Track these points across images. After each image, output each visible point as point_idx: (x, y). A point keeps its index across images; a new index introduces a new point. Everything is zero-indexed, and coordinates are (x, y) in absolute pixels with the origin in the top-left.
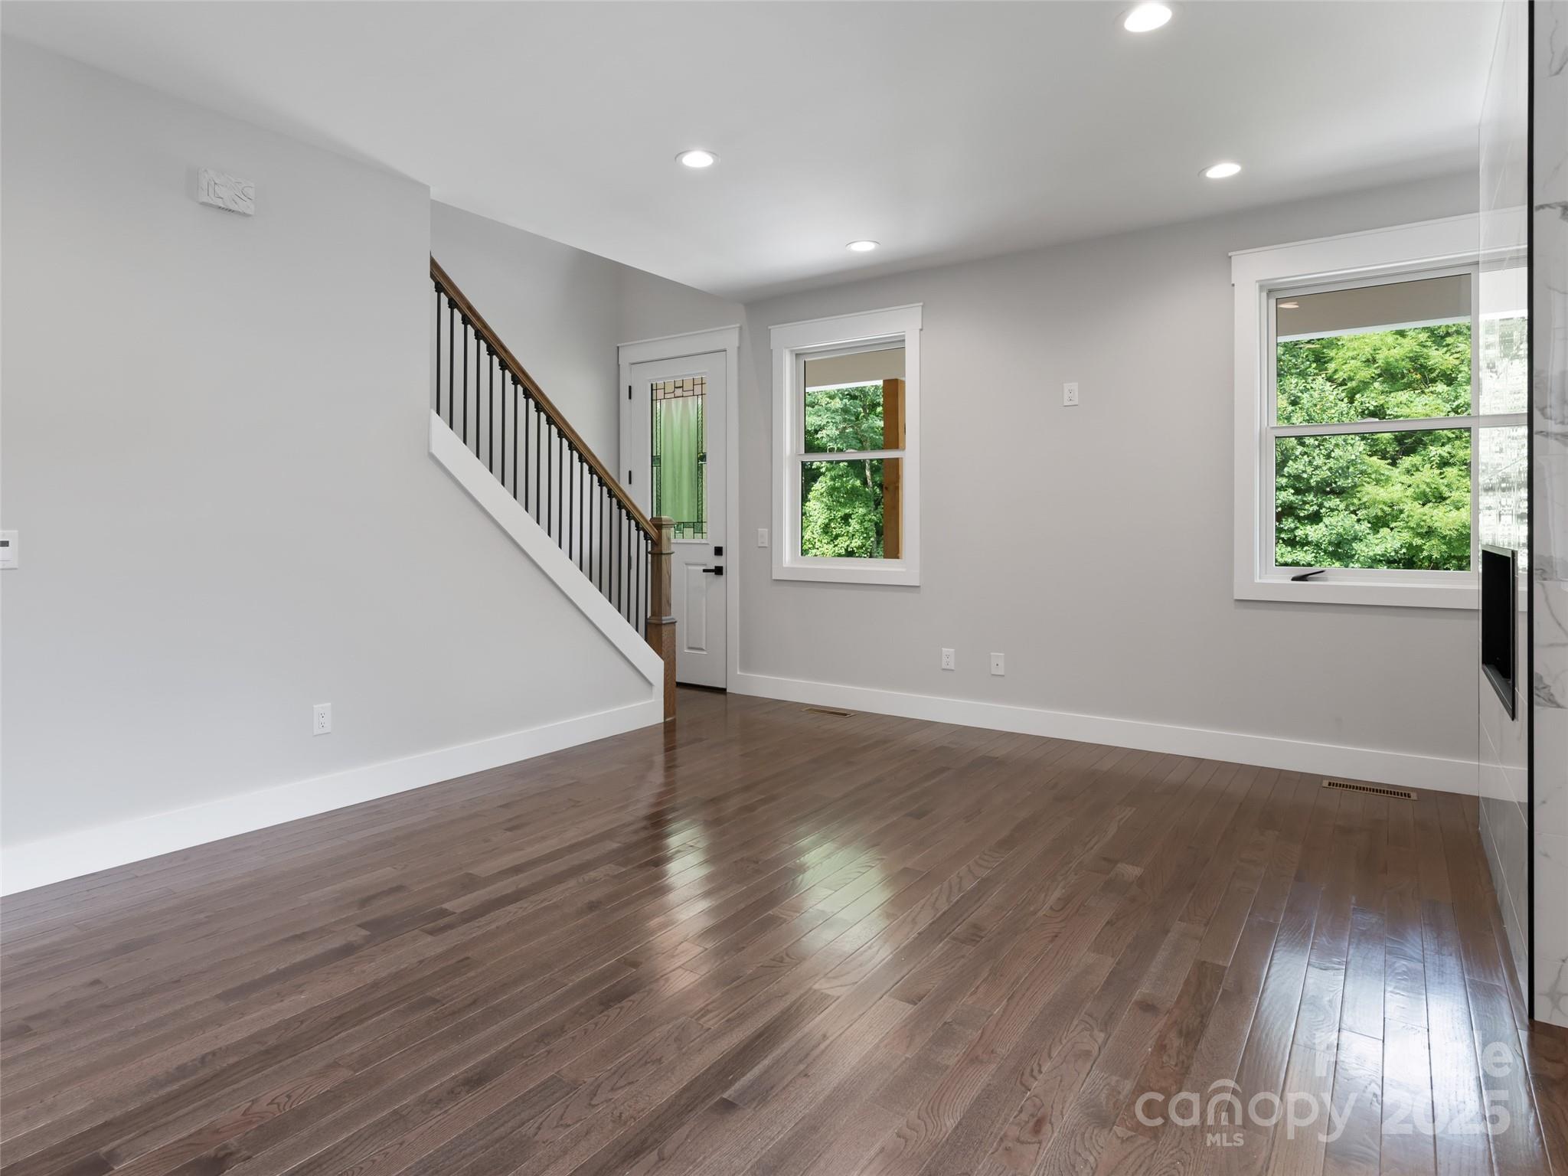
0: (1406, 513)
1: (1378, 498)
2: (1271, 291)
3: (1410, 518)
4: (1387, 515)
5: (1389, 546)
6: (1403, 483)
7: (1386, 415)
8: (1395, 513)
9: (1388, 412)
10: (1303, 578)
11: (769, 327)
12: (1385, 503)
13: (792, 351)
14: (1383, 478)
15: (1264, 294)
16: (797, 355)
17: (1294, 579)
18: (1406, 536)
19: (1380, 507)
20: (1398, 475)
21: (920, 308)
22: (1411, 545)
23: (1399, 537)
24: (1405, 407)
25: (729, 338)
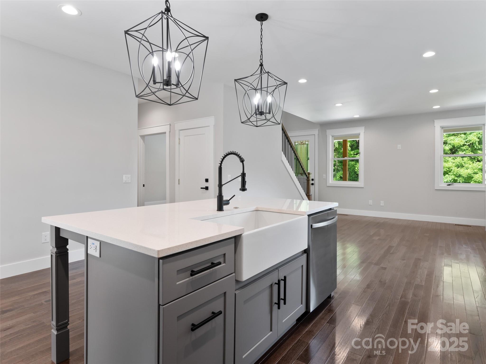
0: (453, 170)
1: (445, 166)
2: (442, 128)
3: (454, 172)
4: (447, 171)
5: (448, 179)
6: (452, 162)
7: (447, 143)
8: (450, 170)
9: (448, 142)
10: (449, 185)
11: (326, 130)
12: (447, 168)
13: (331, 135)
14: (446, 160)
15: (441, 128)
16: (332, 136)
17: (447, 185)
18: (453, 177)
19: (446, 168)
20: (450, 160)
21: (364, 128)
22: (454, 179)
23: (451, 177)
24: (453, 141)
25: (316, 132)
